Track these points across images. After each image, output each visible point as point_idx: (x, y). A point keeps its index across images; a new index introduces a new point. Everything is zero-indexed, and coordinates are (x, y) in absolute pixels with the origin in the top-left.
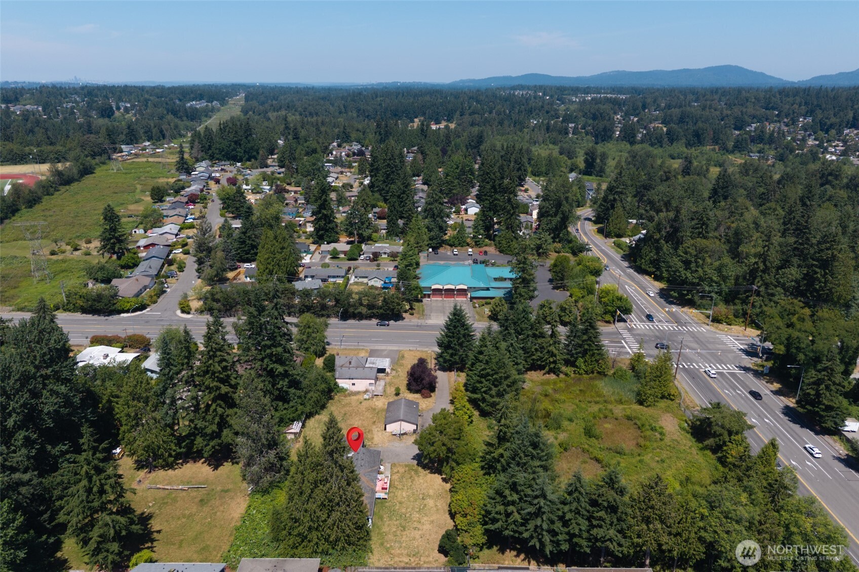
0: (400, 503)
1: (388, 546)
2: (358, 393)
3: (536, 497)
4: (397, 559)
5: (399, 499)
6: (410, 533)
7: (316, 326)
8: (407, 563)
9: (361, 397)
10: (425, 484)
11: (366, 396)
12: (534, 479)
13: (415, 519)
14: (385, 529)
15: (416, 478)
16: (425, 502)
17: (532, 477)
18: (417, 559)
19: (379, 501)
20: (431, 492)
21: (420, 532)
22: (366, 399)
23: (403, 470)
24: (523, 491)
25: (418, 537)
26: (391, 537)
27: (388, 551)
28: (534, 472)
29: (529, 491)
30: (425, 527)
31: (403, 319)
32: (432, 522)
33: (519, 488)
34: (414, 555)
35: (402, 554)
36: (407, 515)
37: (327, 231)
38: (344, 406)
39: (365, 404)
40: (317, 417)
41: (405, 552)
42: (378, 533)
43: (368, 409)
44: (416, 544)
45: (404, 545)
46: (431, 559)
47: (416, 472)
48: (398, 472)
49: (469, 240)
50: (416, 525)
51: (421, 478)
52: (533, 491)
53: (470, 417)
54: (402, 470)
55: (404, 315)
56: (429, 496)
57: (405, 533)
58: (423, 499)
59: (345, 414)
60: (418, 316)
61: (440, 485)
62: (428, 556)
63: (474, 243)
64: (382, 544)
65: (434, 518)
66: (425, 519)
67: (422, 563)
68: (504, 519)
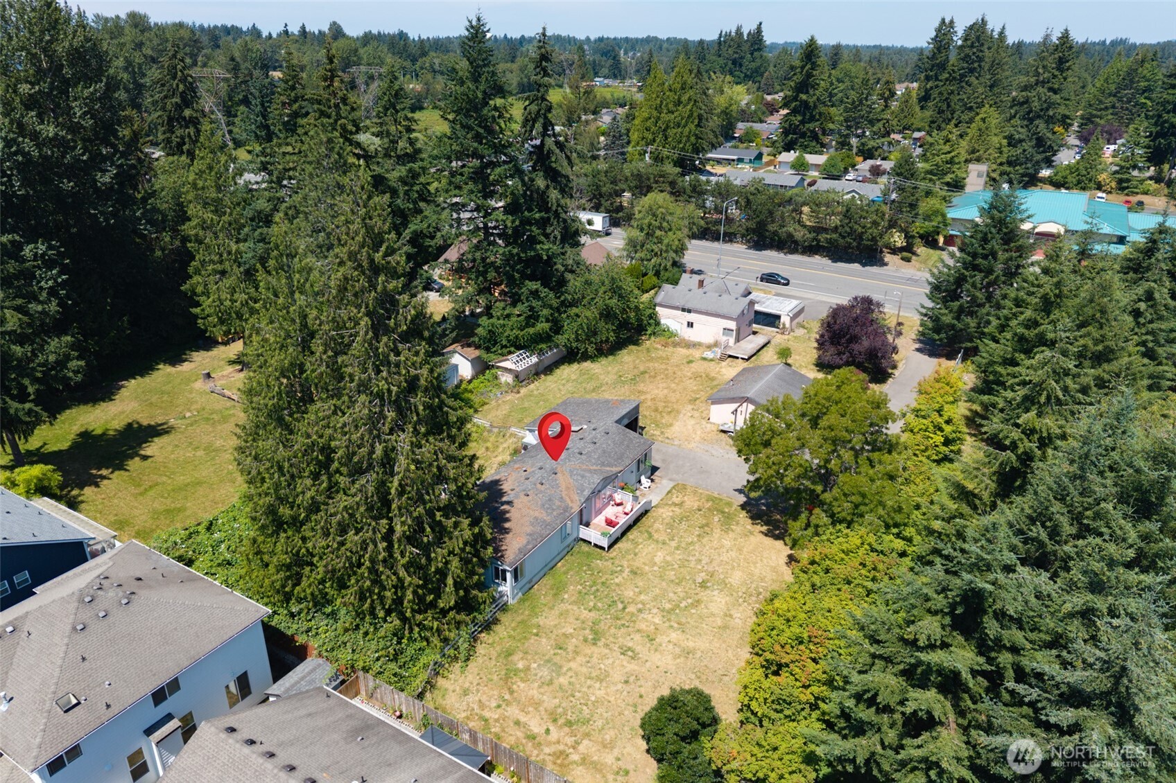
0: (634, 573)
1: (520, 665)
2: (695, 345)
3: (1074, 698)
4: (513, 712)
5: (638, 563)
6: (605, 657)
7: (669, 218)
8: (532, 737)
9: (696, 353)
10: (733, 554)
11: (709, 355)
12: (1087, 614)
13: (643, 626)
14: (547, 619)
15: (717, 533)
16: (704, 595)
17: (1077, 601)
18: (570, 740)
19: (585, 547)
20: (736, 578)
21: (632, 667)
22: (704, 359)
23: (696, 505)
24: (1015, 650)
25: (617, 676)
26: (545, 644)
27: (507, 678)
28: (1097, 586)
29: (1044, 662)
30: (656, 659)
31: (883, 264)
32: (688, 653)
33: (992, 627)
34: (569, 724)
35: (537, 704)
36: (631, 609)
37: (803, 135)
38: (652, 360)
39: (698, 367)
40: (587, 365)
41: (550, 702)
42: (522, 622)
43: (696, 376)
44: (598, 692)
45: (563, 680)
46: (609, 759)
47: (728, 519)
48: (681, 505)
49: (1102, 177)
50: (635, 642)
51: (731, 535)
52: (1065, 664)
53: (947, 442)
54: (691, 502)
55: (888, 258)
56: (724, 585)
57: (588, 650)
58: (703, 585)
59: (643, 373)
60: (918, 265)
61: (774, 570)
62: (607, 746)
63: (1114, 184)
64: (509, 654)
65: (700, 644)
66: (674, 636)
67: (575, 757)
68: (891, 736)
